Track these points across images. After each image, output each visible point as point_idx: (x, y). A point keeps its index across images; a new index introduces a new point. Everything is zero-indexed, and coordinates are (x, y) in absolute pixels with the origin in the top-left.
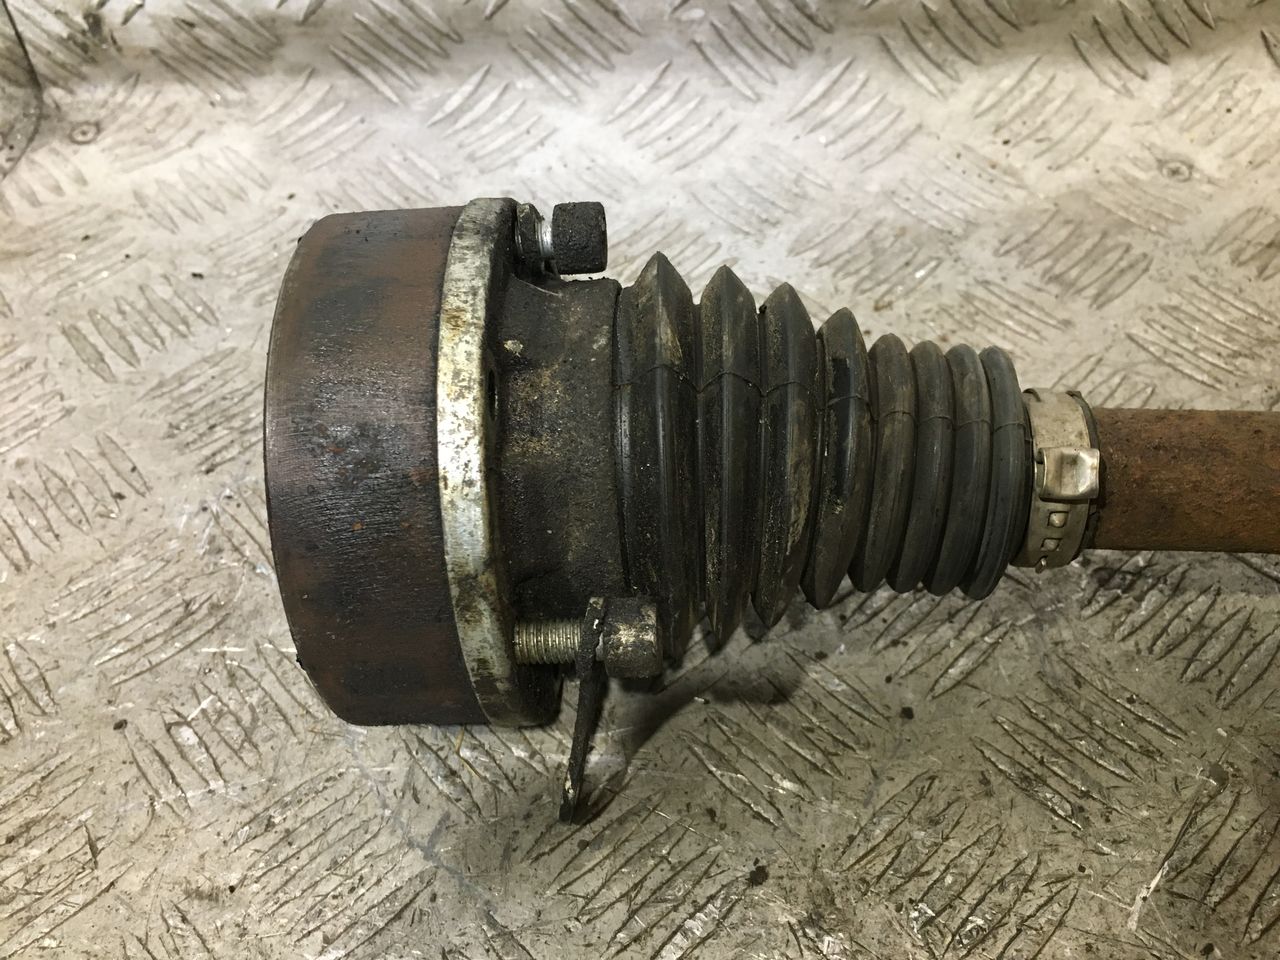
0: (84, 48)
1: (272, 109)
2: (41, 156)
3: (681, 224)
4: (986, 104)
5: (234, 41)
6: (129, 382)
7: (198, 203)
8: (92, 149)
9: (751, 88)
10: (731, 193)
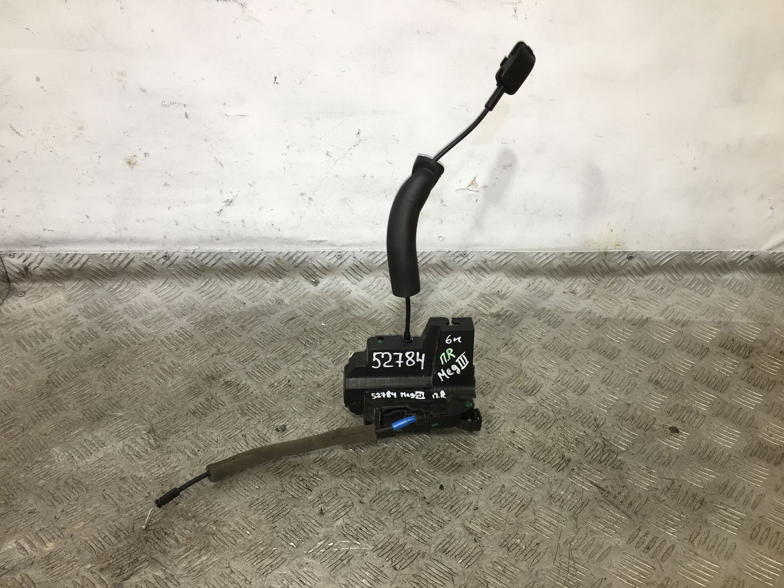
0: (23, 275)
1: (69, 289)
2: (9, 300)
3: (165, 315)
4: (241, 287)
5: (62, 274)
6: (31, 351)
7: (49, 311)
8: (23, 298)
9: (187, 283)
10: (177, 308)
